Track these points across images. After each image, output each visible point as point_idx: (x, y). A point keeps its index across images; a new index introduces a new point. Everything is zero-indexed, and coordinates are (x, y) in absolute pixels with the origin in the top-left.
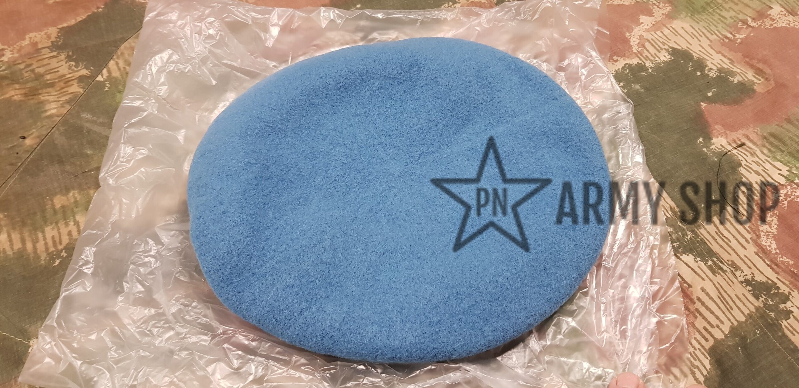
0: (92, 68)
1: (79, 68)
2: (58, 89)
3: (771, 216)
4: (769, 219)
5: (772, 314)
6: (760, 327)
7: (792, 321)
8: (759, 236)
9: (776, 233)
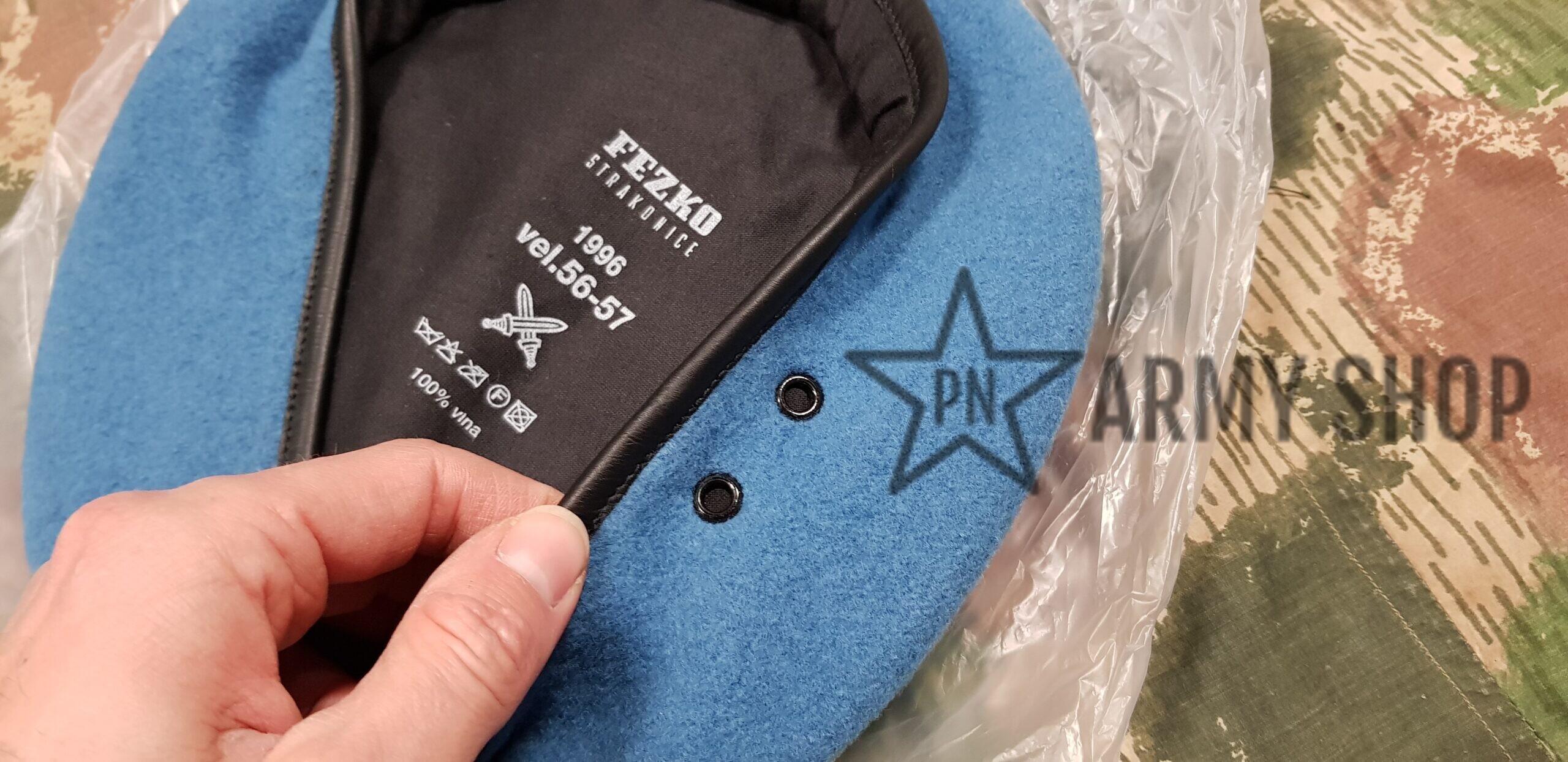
3: (1409, 190)
4: (1399, 197)
5: (1354, 474)
6: (1313, 512)
7: (1405, 489)
8: (1358, 255)
9: (1409, 241)
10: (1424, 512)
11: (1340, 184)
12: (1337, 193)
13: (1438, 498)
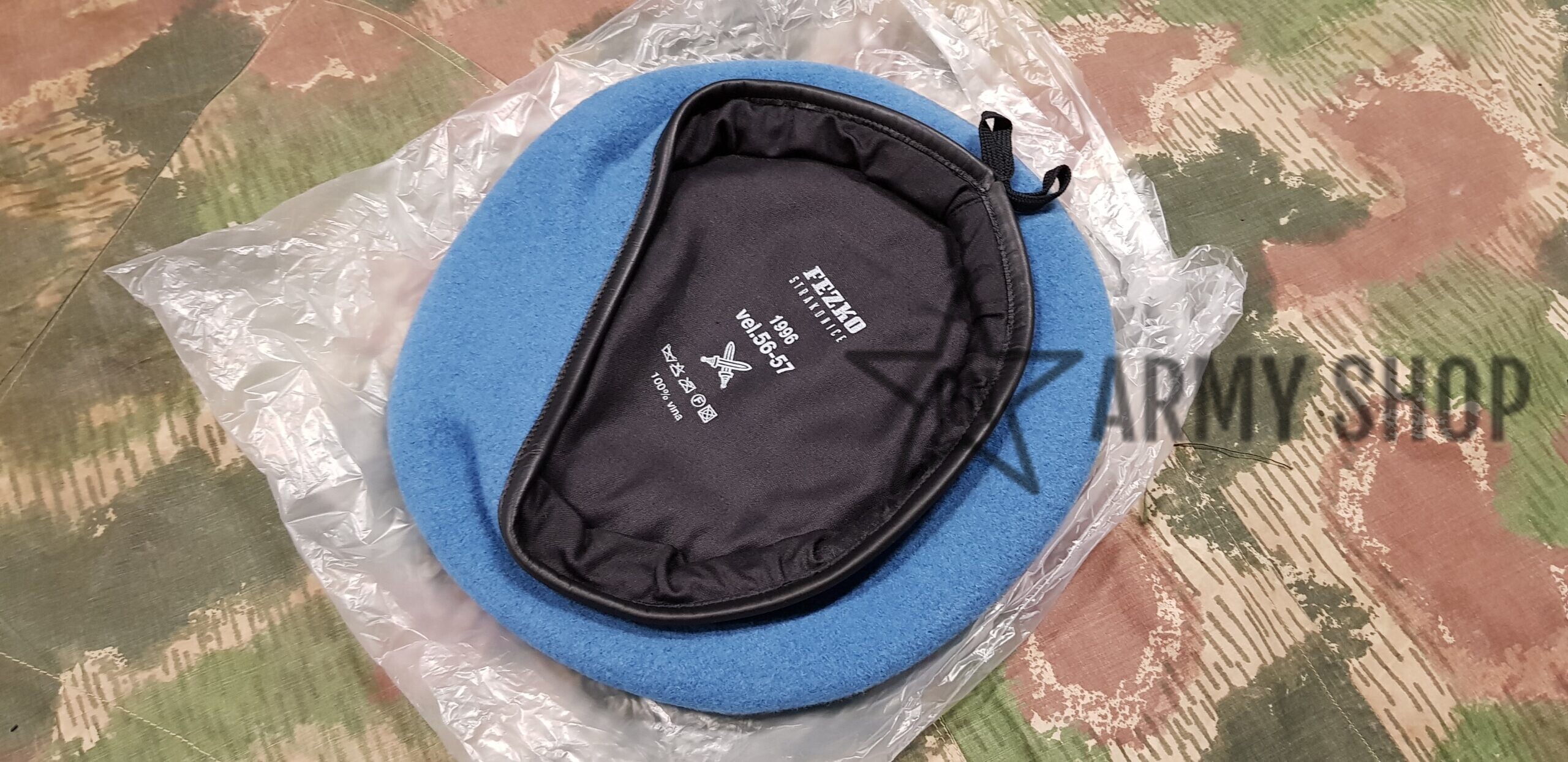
0: (151, 153)
1: (129, 153)
2: (92, 194)
3: (1367, 458)
4: (1360, 463)
5: (1334, 647)
6: (1309, 670)
7: (1367, 659)
8: (1334, 500)
9: (1367, 494)
10: (1380, 674)
11: (1321, 452)
12: (1319, 457)
13: (1389, 666)
